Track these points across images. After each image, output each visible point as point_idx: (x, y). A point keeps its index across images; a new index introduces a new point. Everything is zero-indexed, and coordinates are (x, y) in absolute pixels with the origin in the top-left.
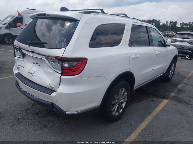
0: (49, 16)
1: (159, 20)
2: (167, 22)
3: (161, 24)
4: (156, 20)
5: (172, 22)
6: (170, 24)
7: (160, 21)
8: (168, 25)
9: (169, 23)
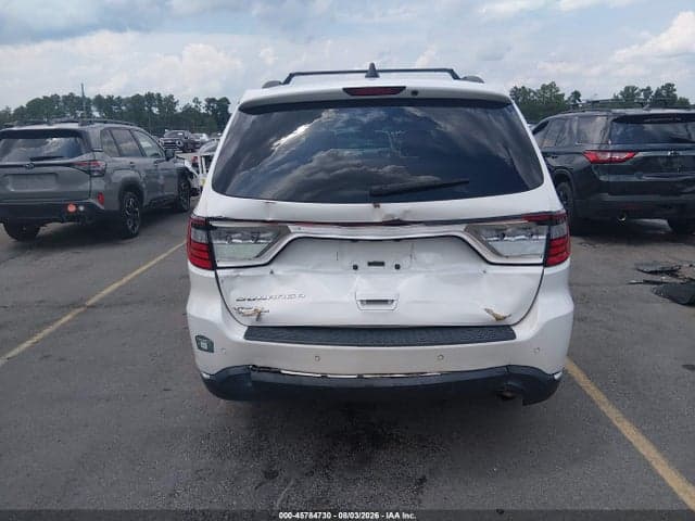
0: (418, 96)
1: (168, 95)
2: (196, 100)
3: (179, 109)
4: (159, 95)
5: (213, 100)
6: (208, 107)
7: (171, 97)
8: (203, 111)
9: (204, 103)
